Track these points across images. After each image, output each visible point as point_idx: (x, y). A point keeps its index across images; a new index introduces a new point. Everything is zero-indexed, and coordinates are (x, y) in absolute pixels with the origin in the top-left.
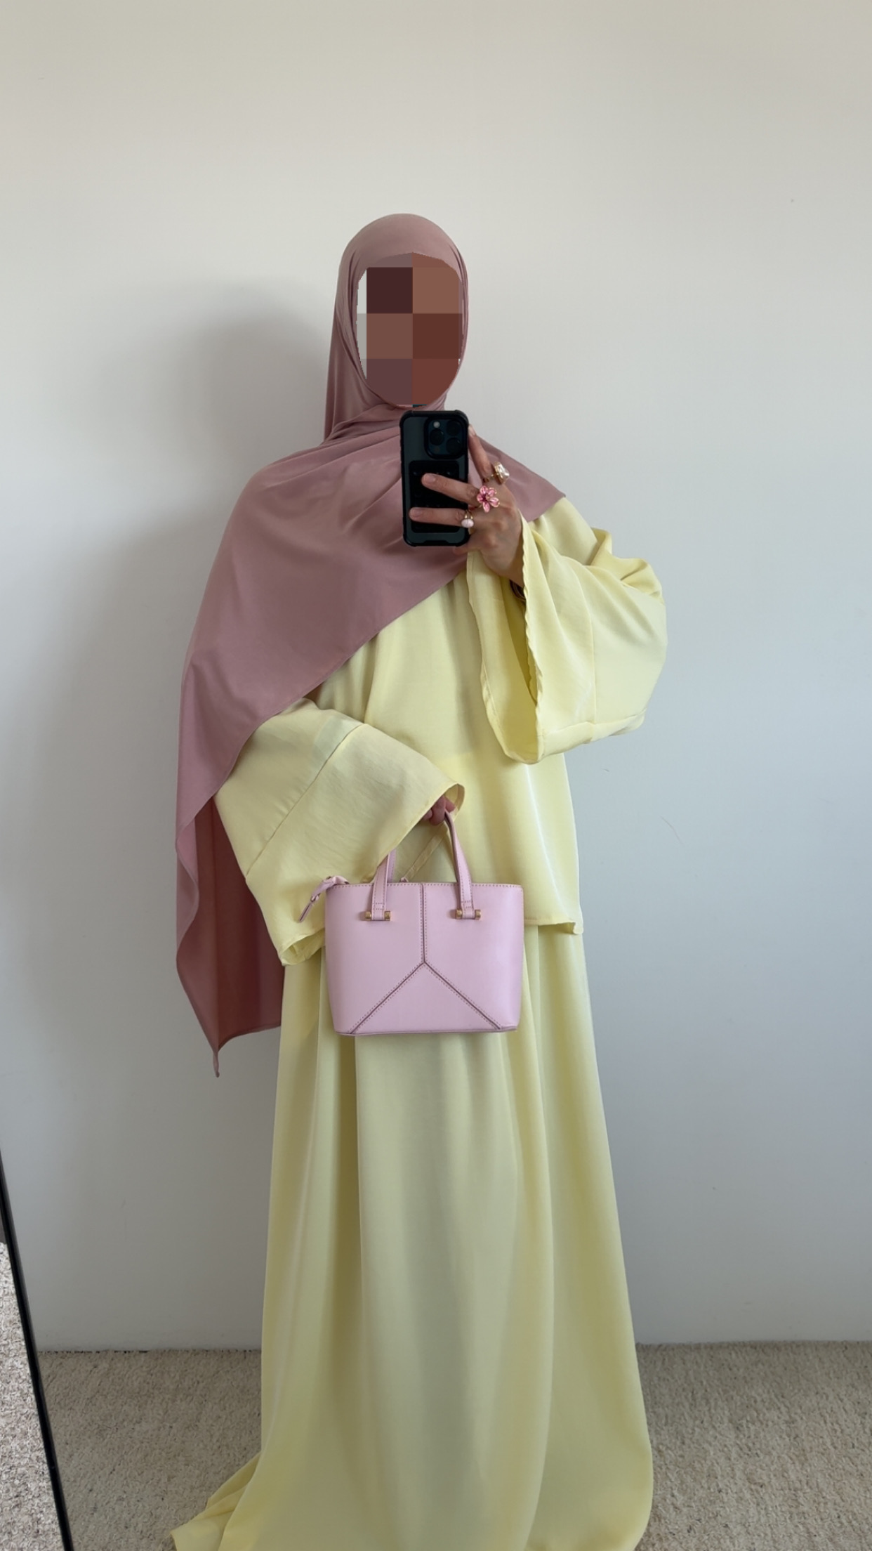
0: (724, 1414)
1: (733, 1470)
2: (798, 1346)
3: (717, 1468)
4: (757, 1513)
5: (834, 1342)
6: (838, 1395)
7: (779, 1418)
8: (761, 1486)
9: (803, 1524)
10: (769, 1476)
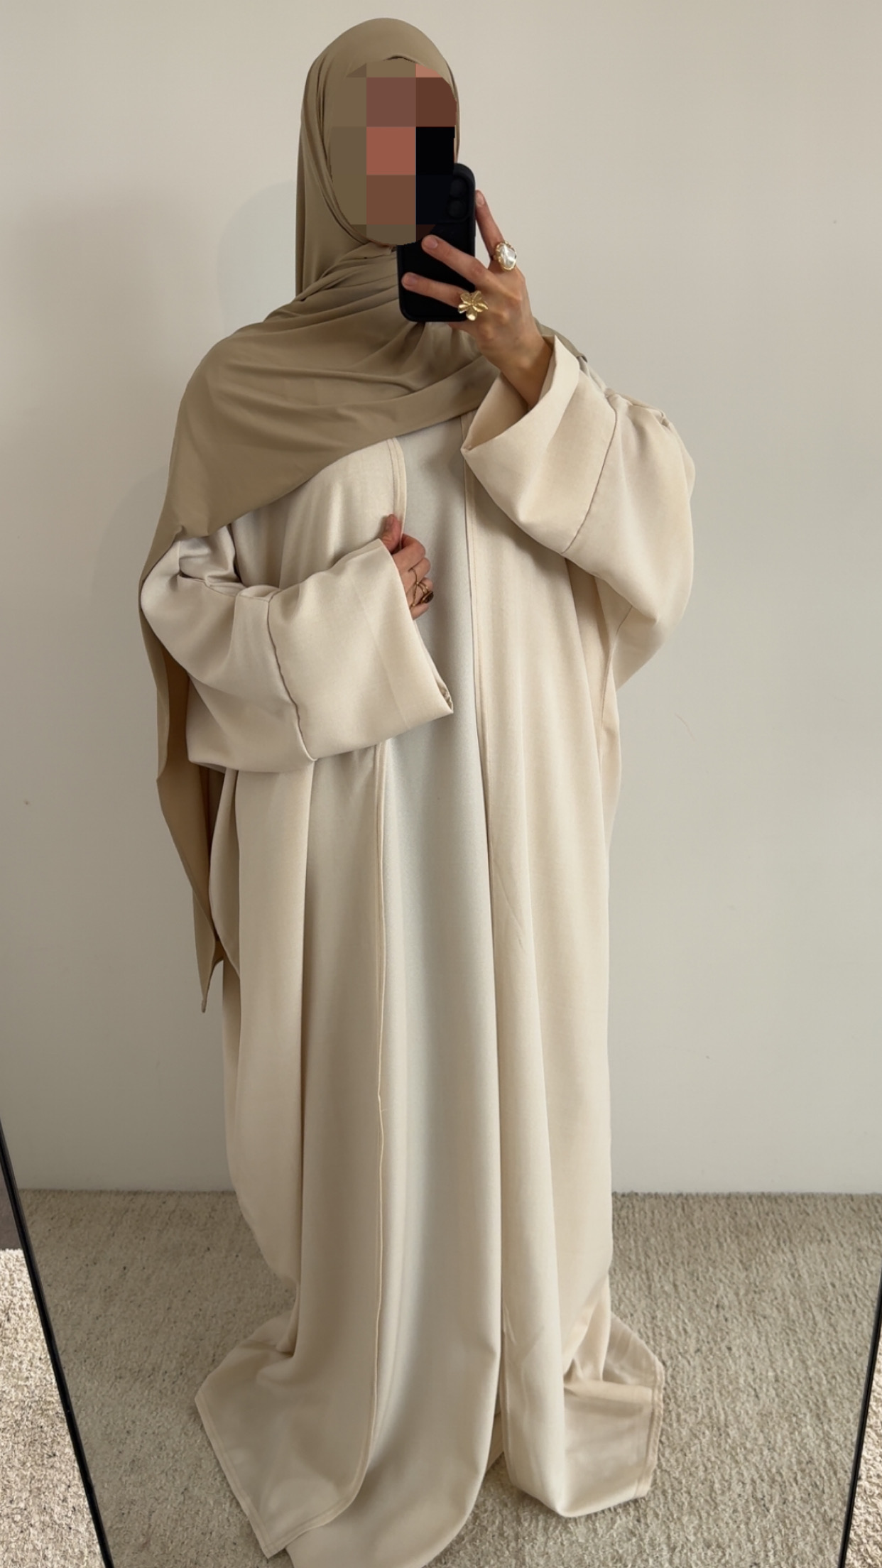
0: (735, 1256)
1: (740, 1303)
2: (809, 1197)
3: (726, 1302)
4: (757, 1339)
5: (840, 1195)
6: (840, 1242)
7: (784, 1261)
8: (765, 1317)
9: (799, 1350)
10: (772, 1309)
